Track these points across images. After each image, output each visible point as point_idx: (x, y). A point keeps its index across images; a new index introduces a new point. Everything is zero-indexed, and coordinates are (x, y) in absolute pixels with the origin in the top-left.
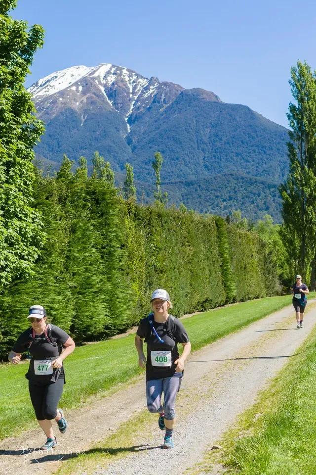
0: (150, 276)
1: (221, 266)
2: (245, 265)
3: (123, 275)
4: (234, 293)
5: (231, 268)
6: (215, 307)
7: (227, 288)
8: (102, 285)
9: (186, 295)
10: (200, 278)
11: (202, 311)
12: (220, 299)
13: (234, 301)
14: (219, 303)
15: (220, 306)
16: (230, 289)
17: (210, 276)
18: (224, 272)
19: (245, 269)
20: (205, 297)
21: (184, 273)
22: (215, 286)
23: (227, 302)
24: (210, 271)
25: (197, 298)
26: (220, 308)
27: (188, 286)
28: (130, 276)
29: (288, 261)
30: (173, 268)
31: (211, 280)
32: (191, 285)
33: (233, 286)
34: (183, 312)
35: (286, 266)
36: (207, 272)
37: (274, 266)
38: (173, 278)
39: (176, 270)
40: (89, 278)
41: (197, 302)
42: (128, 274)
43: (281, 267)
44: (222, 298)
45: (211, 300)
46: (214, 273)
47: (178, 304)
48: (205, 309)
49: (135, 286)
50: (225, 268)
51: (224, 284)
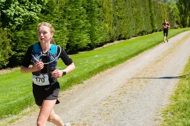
0: (115, 21)
1: (150, 17)
2: (162, 17)
3: (100, 20)
4: (156, 28)
5: (155, 18)
6: (147, 34)
7: (153, 26)
8: (85, 25)
9: (134, 29)
10: (140, 22)
11: (142, 36)
12: (150, 30)
13: (156, 31)
14: (149, 32)
15: (150, 33)
16: (154, 26)
17: (145, 21)
18: (152, 19)
19: (161, 18)
20: (143, 30)
21: (133, 19)
22: (148, 25)
23: (152, 32)
24: (145, 19)
25: (139, 30)
26: (150, 34)
27: (135, 25)
28: (104, 21)
29: (180, 15)
30: (127, 17)
31: (145, 23)
32: (136, 24)
33: (156, 25)
34: (131, 36)
35: (179, 17)
36: (144, 19)
37: (174, 17)
38: (127, 22)
39: (129, 18)
40: (78, 21)
41: (138, 32)
42: (103, 20)
43: (177, 17)
44: (151, 30)
45: (146, 31)
46: (147, 19)
47: (129, 33)
48: (143, 35)
49: (107, 25)
50: (152, 18)
51: (152, 24)
